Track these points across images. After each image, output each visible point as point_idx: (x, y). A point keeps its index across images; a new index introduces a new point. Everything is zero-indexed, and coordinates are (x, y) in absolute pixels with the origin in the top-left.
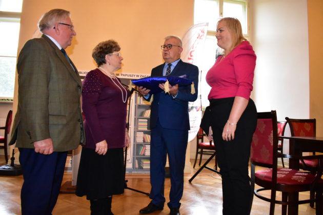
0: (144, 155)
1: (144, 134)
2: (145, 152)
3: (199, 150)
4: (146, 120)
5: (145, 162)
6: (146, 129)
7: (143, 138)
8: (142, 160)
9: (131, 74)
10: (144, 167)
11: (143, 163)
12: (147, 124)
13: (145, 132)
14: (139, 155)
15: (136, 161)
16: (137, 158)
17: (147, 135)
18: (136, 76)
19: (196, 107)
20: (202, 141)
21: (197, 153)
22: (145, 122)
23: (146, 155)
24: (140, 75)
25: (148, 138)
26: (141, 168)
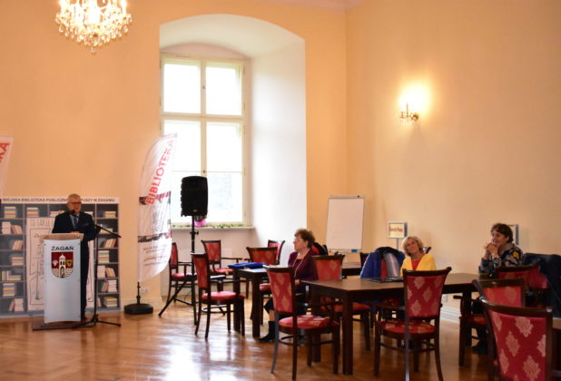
0: (107, 292)
2: (108, 288)
3: (173, 283)
4: (108, 252)
6: (107, 262)
7: (105, 272)
8: (106, 298)
9: (88, 198)
10: (108, 306)
11: (106, 301)
12: (108, 256)
13: (107, 266)
14: (101, 292)
15: (99, 300)
16: (100, 296)
17: (109, 269)
19: (165, 234)
20: (177, 272)
21: (171, 286)
22: (106, 253)
23: (109, 291)
24: (98, 198)
25: (111, 272)
26: (104, 306)
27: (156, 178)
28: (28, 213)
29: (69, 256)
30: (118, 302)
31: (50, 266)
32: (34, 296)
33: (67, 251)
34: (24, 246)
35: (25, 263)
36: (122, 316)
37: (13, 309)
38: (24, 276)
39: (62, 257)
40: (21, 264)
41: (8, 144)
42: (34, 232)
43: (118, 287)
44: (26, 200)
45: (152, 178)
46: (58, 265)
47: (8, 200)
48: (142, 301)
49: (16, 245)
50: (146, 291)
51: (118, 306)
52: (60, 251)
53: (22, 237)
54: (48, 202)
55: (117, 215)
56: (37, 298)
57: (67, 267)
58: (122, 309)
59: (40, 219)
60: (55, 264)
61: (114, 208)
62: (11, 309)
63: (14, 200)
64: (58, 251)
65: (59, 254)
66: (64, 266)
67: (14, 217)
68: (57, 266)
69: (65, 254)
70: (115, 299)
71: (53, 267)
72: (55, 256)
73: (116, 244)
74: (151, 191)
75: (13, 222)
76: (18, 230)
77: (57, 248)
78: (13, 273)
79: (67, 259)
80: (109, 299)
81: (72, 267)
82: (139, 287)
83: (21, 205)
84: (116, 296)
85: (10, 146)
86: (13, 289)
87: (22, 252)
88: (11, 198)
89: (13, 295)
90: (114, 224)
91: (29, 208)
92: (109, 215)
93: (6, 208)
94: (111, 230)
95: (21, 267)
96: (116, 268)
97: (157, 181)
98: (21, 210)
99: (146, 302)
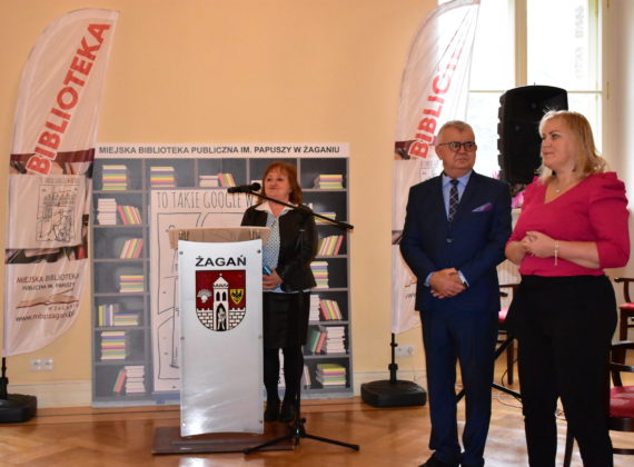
0: (323, 352)
1: (321, 298)
2: (325, 344)
4: (325, 263)
5: (325, 371)
6: (324, 286)
7: (320, 310)
8: (319, 366)
9: (282, 145)
10: (325, 384)
11: (323, 374)
12: (326, 273)
13: (324, 295)
14: (311, 353)
16: (307, 362)
17: (328, 302)
18: (292, 150)
22: (321, 268)
23: (328, 352)
24: (302, 146)
25: (332, 309)
26: (316, 385)
27: (433, 99)
28: (153, 179)
29: (237, 279)
30: (348, 377)
31: (193, 303)
32: (167, 360)
33: (231, 267)
34: (145, 251)
35: (148, 289)
36: (357, 407)
37: (124, 388)
38: (145, 316)
39: (221, 281)
40: (139, 290)
41: (107, 27)
42: (166, 222)
43: (347, 343)
44: (150, 150)
45: (425, 97)
46: (210, 301)
47: (110, 150)
48: (400, 376)
49: (129, 249)
50: (409, 351)
51: (348, 385)
52: (216, 268)
53: (141, 232)
54: (195, 155)
55: (344, 184)
56: (173, 366)
57: (232, 305)
58: (357, 391)
59: (178, 192)
60: (204, 298)
61: (339, 166)
62: (117, 388)
63: (121, 150)
64: (209, 268)
65: (214, 275)
66: (226, 304)
67: (122, 187)
68: (209, 305)
69: (227, 275)
70: (343, 370)
71: (200, 305)
72: (204, 280)
73: (344, 248)
74: (421, 127)
75: (122, 199)
76: (132, 216)
77: (209, 261)
78: (123, 311)
79: (231, 286)
80: (327, 370)
81: (243, 305)
82: (393, 345)
83: (138, 161)
84: (344, 362)
85: (113, 30)
86: (122, 343)
87: (140, 265)
88: (115, 146)
89: (123, 357)
90: (338, 201)
91: (153, 169)
92: (328, 183)
93: (105, 167)
94: (332, 216)
95: (139, 297)
96: (343, 301)
97: (435, 106)
98: (139, 171)
99: (409, 378)
